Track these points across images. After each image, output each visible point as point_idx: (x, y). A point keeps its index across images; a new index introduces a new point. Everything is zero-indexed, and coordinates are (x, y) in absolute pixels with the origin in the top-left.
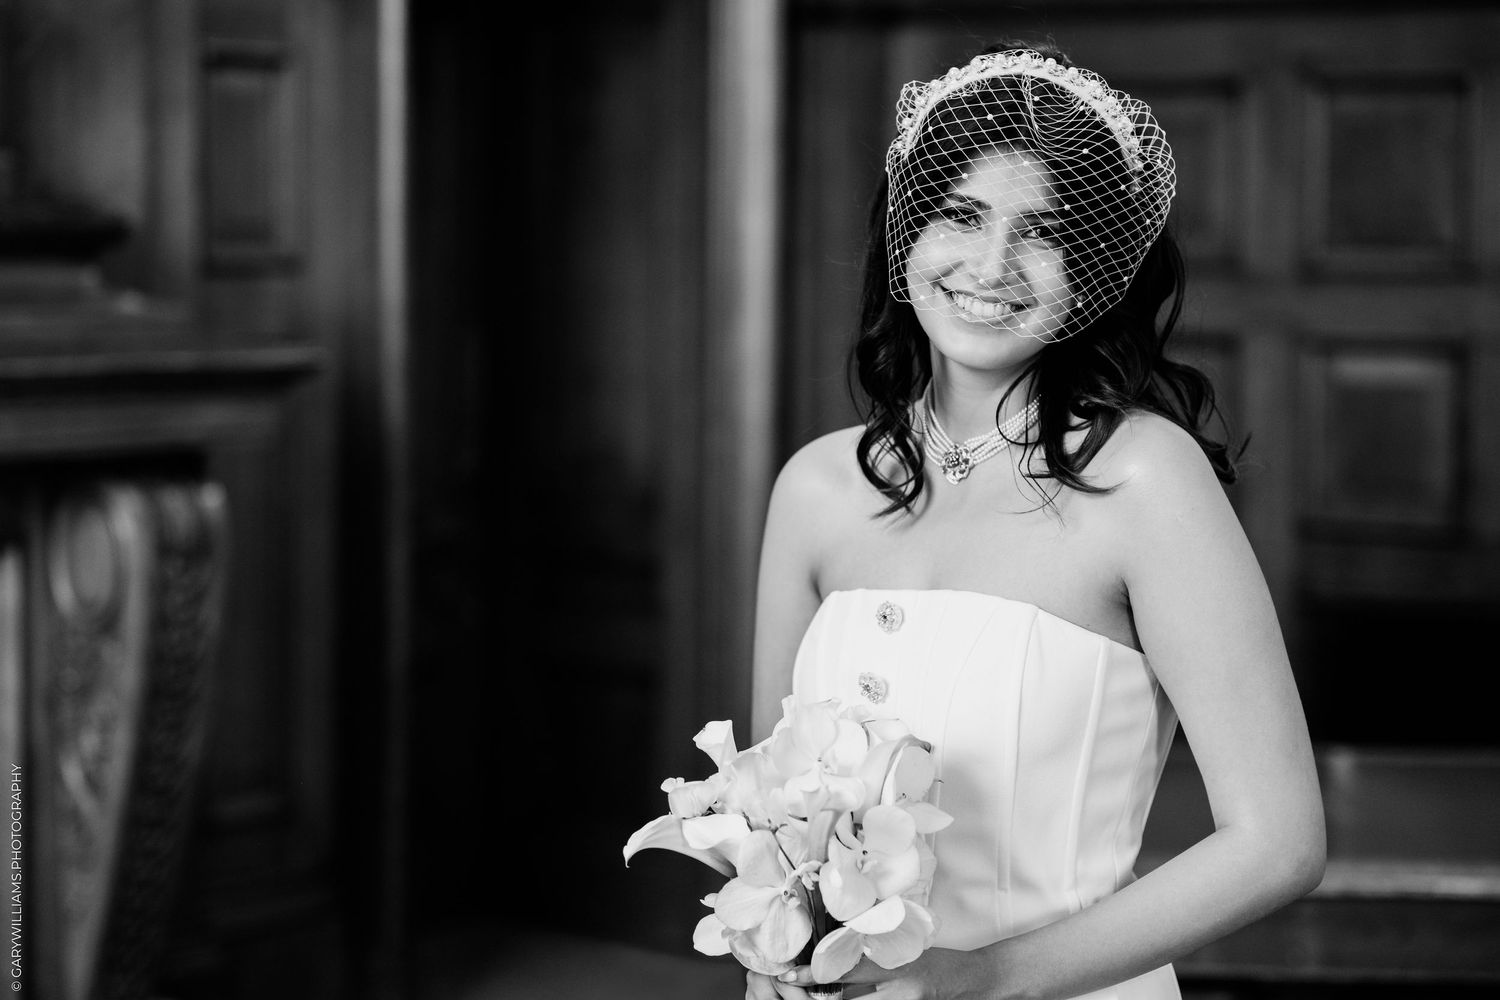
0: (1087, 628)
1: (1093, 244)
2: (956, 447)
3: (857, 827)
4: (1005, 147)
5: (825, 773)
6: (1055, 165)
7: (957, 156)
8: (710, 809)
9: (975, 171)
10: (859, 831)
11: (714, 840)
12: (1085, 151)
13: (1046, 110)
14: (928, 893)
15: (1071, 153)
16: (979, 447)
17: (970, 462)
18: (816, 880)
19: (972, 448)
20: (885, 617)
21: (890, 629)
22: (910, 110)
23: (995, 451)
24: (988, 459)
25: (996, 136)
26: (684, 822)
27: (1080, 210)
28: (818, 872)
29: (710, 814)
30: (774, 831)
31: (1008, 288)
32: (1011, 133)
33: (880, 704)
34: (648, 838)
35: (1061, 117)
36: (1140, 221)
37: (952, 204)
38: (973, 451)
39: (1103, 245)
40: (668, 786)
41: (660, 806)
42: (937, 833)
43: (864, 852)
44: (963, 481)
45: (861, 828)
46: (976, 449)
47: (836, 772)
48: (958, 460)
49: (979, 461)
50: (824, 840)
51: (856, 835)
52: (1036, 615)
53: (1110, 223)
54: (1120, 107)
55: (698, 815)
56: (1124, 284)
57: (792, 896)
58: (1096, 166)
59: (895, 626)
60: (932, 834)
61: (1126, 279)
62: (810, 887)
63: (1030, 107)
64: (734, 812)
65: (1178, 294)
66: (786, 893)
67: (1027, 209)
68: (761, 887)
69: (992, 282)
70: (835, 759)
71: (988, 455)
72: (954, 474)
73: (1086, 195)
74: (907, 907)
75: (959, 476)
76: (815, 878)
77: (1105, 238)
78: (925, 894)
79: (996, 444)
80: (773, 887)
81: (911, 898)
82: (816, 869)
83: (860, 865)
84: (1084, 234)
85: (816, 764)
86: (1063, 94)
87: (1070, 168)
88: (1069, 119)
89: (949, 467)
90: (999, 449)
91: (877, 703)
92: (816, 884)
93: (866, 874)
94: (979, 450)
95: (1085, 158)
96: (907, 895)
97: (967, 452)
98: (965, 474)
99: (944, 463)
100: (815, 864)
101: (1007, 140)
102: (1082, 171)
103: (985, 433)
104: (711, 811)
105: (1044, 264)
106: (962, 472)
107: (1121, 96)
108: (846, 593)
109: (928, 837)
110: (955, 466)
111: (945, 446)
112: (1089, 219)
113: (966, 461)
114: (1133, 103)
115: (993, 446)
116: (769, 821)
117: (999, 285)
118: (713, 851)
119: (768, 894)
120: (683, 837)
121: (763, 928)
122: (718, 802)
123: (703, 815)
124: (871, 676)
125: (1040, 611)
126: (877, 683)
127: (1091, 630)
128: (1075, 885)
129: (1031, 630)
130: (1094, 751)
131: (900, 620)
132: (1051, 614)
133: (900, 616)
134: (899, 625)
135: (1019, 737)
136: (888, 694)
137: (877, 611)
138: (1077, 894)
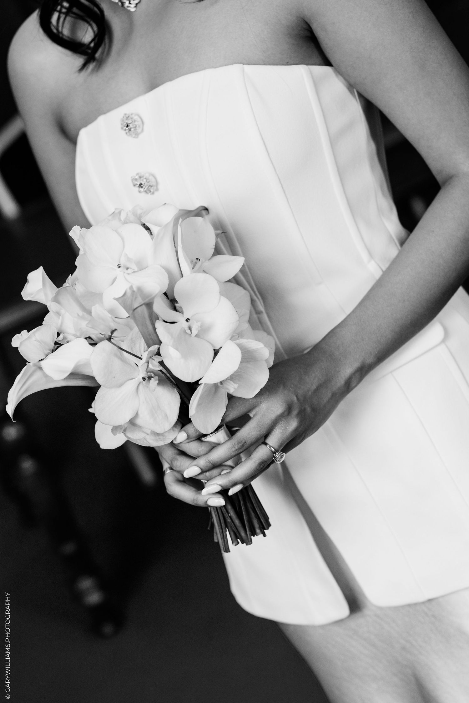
0: (288, 64)
3: (173, 303)
5: (128, 274)
8: (56, 343)
10: (176, 305)
11: (70, 367)
18: (160, 360)
20: (128, 126)
21: (137, 135)
26: (43, 363)
28: (158, 354)
29: (58, 348)
30: (110, 339)
40: (16, 342)
41: (17, 361)
43: (187, 319)
45: (177, 302)
47: (136, 269)
50: (150, 328)
51: (175, 309)
52: (243, 71)
55: (49, 352)
57: (149, 379)
59: (139, 130)
62: (159, 368)
64: (75, 337)
66: (144, 378)
68: (121, 385)
70: (129, 260)
76: (158, 359)
80: (132, 378)
82: (156, 352)
83: (189, 332)
85: (118, 271)
93: (196, 336)
96: (235, 336)
100: (153, 347)
104: (58, 345)
108: (90, 127)
109: (232, 280)
116: (102, 332)
118: (73, 375)
119: (131, 386)
120: (46, 376)
121: (139, 413)
122: (59, 334)
123: (53, 351)
124: (140, 175)
125: (246, 67)
126: (146, 178)
127: (291, 65)
128: (371, 255)
129: (245, 84)
130: (334, 154)
131: (140, 123)
132: (256, 65)
133: (139, 119)
134: (141, 126)
135: (274, 167)
136: (157, 183)
137: (120, 126)
138: (376, 262)
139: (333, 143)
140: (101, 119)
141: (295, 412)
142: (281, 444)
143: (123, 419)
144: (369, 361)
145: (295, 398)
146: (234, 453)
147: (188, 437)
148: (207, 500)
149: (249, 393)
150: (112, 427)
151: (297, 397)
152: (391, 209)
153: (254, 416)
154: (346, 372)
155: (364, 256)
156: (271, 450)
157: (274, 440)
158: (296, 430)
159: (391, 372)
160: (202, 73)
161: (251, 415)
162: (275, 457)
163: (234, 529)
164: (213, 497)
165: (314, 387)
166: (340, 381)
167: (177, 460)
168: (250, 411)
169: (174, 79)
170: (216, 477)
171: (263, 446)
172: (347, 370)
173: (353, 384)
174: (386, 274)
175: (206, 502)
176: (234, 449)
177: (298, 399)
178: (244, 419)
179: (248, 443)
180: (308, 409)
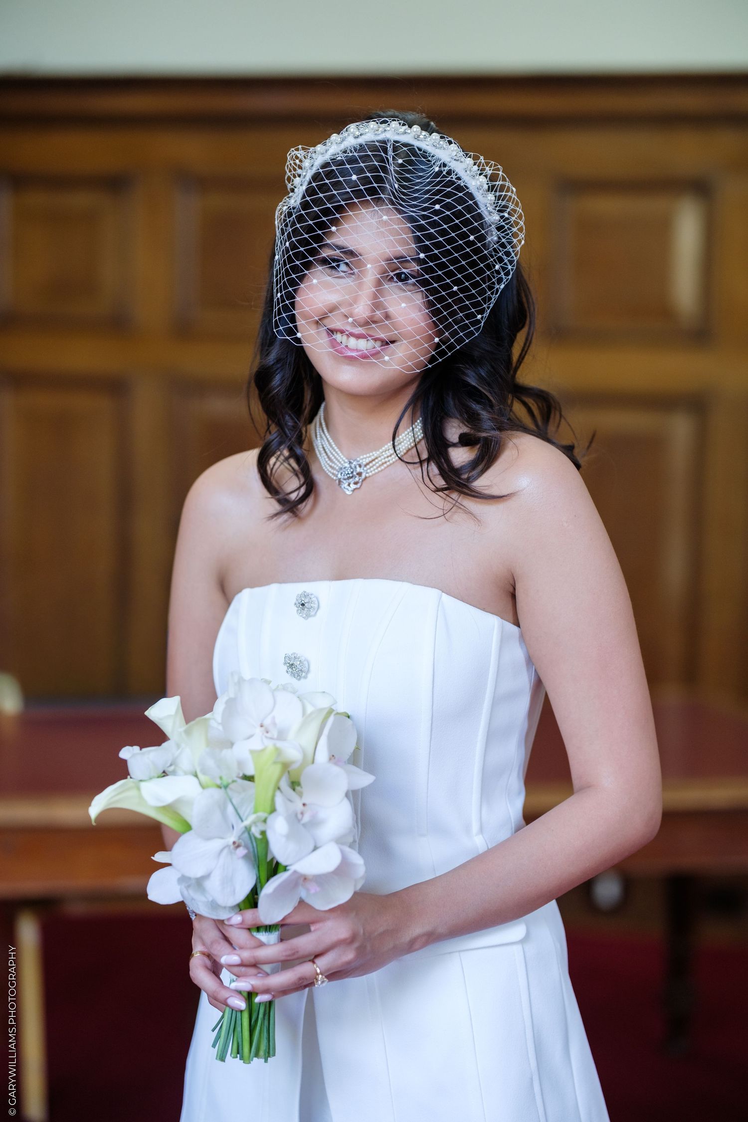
0: (484, 610)
1: (447, 287)
2: (350, 463)
3: (295, 783)
4: (366, 203)
5: (267, 736)
6: (411, 219)
7: (326, 212)
8: (164, 772)
9: (341, 224)
10: (297, 787)
11: (169, 798)
12: (437, 207)
13: (409, 172)
14: (357, 840)
15: (424, 209)
16: (371, 462)
17: (363, 476)
18: (264, 828)
19: (364, 463)
20: (303, 605)
21: (308, 616)
22: (299, 171)
23: (385, 465)
24: (379, 472)
25: (359, 194)
26: (143, 784)
27: (433, 258)
28: (265, 821)
29: (164, 776)
30: (225, 787)
31: (374, 325)
32: (372, 191)
33: (302, 680)
34: (112, 798)
35: (421, 177)
36: (489, 267)
37: (325, 253)
38: (365, 466)
39: (455, 288)
40: (126, 753)
41: (121, 771)
42: (363, 789)
43: (304, 805)
44: (356, 491)
45: (299, 784)
46: (368, 464)
47: (276, 735)
48: (352, 472)
49: (370, 474)
50: (270, 794)
51: (295, 790)
52: (440, 598)
53: (461, 269)
54: (476, 167)
55: (154, 777)
56: (479, 322)
57: (238, 846)
58: (447, 220)
59: (312, 613)
60: (359, 790)
61: (479, 317)
62: (259, 836)
63: (392, 168)
64: (186, 773)
65: (529, 328)
66: (234, 843)
67: (387, 256)
68: (208, 839)
69: (362, 321)
70: (274, 724)
71: (379, 469)
72: (349, 485)
73: (438, 245)
74: (342, 852)
75: (353, 486)
76: (263, 826)
77: (457, 282)
78: (354, 841)
79: (386, 459)
80: (222, 838)
81: (343, 844)
82: (263, 819)
83: (300, 816)
84: (438, 279)
85: (258, 731)
86: (425, 157)
87: (423, 222)
88: (428, 178)
89: (345, 479)
90: (388, 463)
91: (299, 680)
92: (263, 833)
93: (304, 825)
94: (371, 465)
95: (436, 213)
96: (339, 841)
97: (360, 466)
98: (358, 486)
99: (339, 476)
100: (262, 815)
101: (369, 198)
102: (434, 224)
103: (376, 450)
104: (165, 774)
105: (403, 305)
106: (356, 483)
107: (475, 158)
108: (257, 590)
109: (355, 793)
110: (349, 478)
111: (340, 463)
112: (442, 266)
113: (360, 474)
114: (487, 164)
115: (383, 461)
116: (221, 778)
117: (366, 324)
118: (168, 807)
119: (217, 844)
120: (141, 797)
121: (212, 875)
122: (171, 765)
123: (158, 777)
124: (295, 655)
125: (444, 595)
126: (300, 661)
127: (487, 612)
128: (481, 830)
129: (438, 611)
130: (491, 714)
131: (316, 606)
132: (454, 597)
133: (316, 602)
134: (316, 609)
135: (433, 702)
136: (308, 671)
137: (295, 601)
138: (483, 837)
139: (495, 703)
140: (274, 588)
141: (356, 945)
142: (329, 970)
143: (197, 872)
144: (440, 930)
145: (362, 932)
146: (283, 958)
147: (243, 922)
148: (229, 997)
149: (321, 905)
150: (179, 875)
151: (364, 930)
152: (519, 793)
153: (315, 930)
154: (415, 930)
155: (475, 827)
156: (316, 971)
157: (322, 963)
158: (349, 963)
159: (459, 951)
160: (400, 583)
161: (312, 928)
162: (317, 980)
163: (240, 1041)
164: (236, 997)
165: (381, 930)
166: (406, 936)
167: (219, 943)
168: (313, 923)
169: (367, 578)
170: (250, 976)
171: (310, 964)
172: (417, 929)
173: (417, 946)
174: (489, 852)
175: (227, 999)
176: (284, 954)
177: (364, 933)
178: (303, 929)
179: (301, 953)
180: (369, 948)
